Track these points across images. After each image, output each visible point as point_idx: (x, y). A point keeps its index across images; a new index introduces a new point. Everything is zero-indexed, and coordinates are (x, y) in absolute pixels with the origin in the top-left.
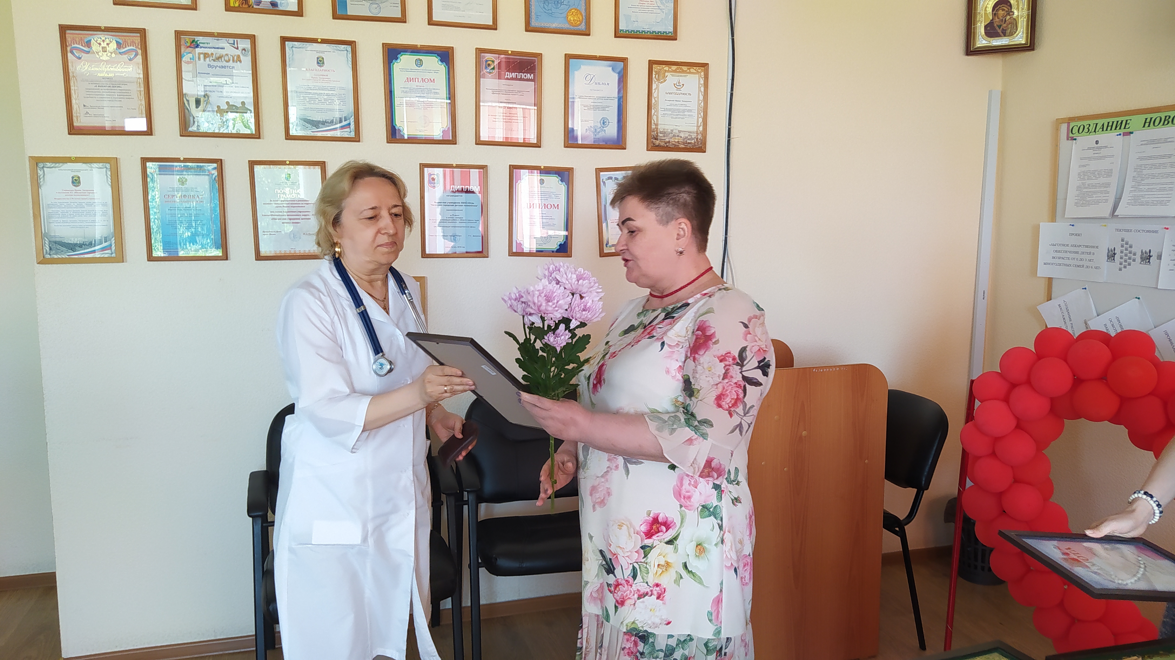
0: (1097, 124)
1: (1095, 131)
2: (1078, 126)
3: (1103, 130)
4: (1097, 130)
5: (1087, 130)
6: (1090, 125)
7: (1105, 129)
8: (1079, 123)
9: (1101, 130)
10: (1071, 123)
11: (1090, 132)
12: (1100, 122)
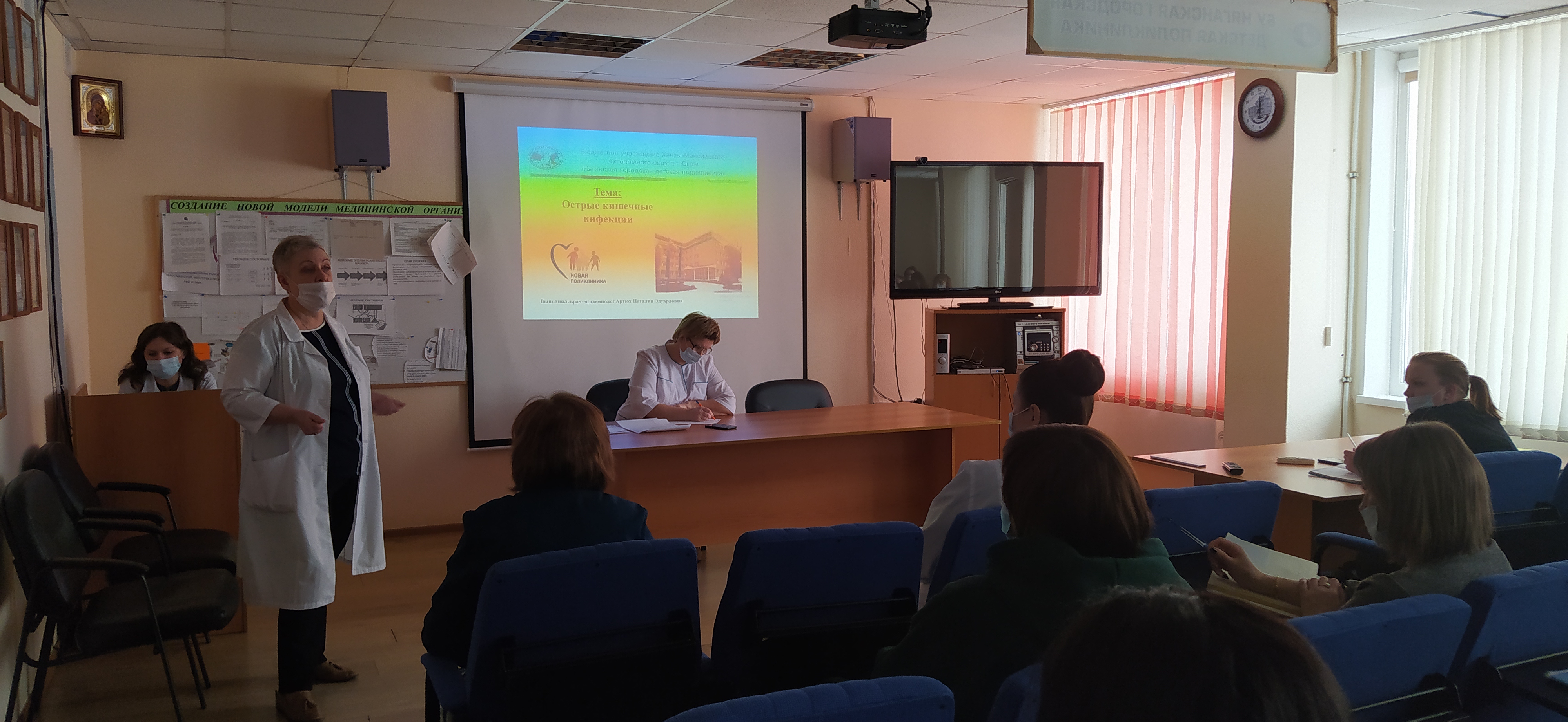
0: (196, 204)
1: (195, 208)
2: (178, 203)
3: (202, 208)
4: (196, 208)
5: (187, 207)
6: (189, 204)
7: (204, 207)
8: (179, 201)
9: (201, 208)
10: (170, 201)
11: (190, 208)
12: (199, 203)
